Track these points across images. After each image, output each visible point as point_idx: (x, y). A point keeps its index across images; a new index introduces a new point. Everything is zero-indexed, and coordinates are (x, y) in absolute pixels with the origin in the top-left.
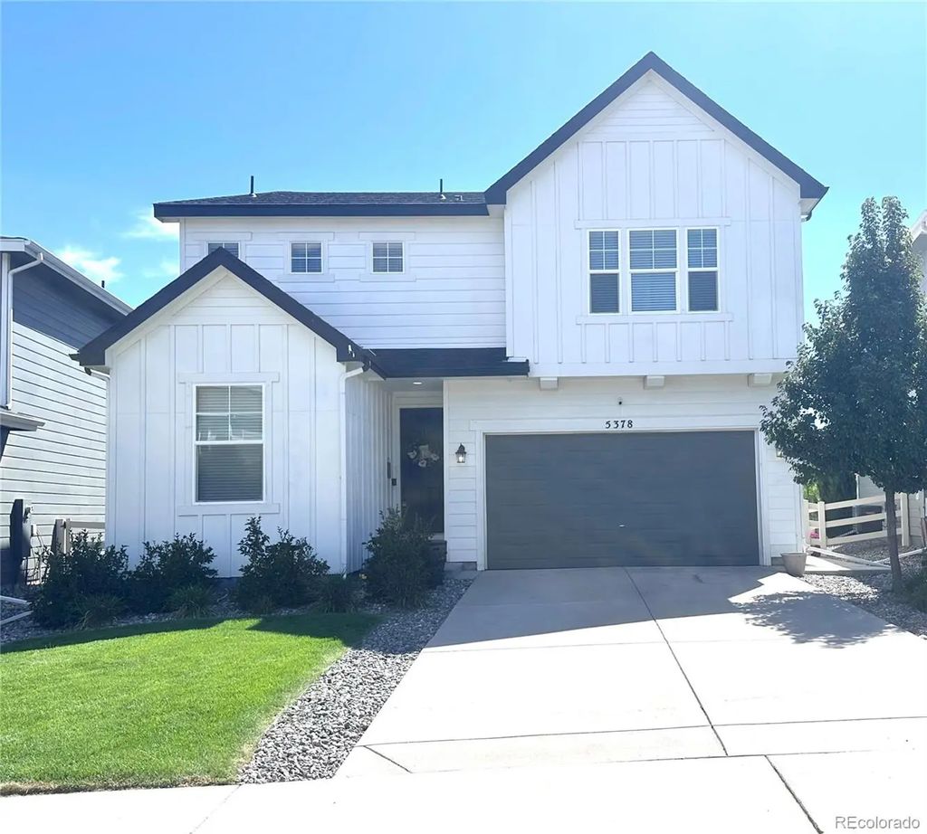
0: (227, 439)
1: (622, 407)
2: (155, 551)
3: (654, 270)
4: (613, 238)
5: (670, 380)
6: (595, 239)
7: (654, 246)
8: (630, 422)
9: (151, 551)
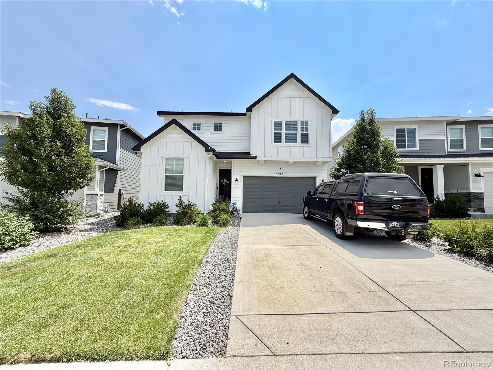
0: (174, 173)
1: (281, 169)
2: (152, 205)
3: (291, 132)
4: (280, 123)
5: (295, 162)
6: (276, 123)
7: (291, 125)
8: (283, 174)
9: (151, 205)
